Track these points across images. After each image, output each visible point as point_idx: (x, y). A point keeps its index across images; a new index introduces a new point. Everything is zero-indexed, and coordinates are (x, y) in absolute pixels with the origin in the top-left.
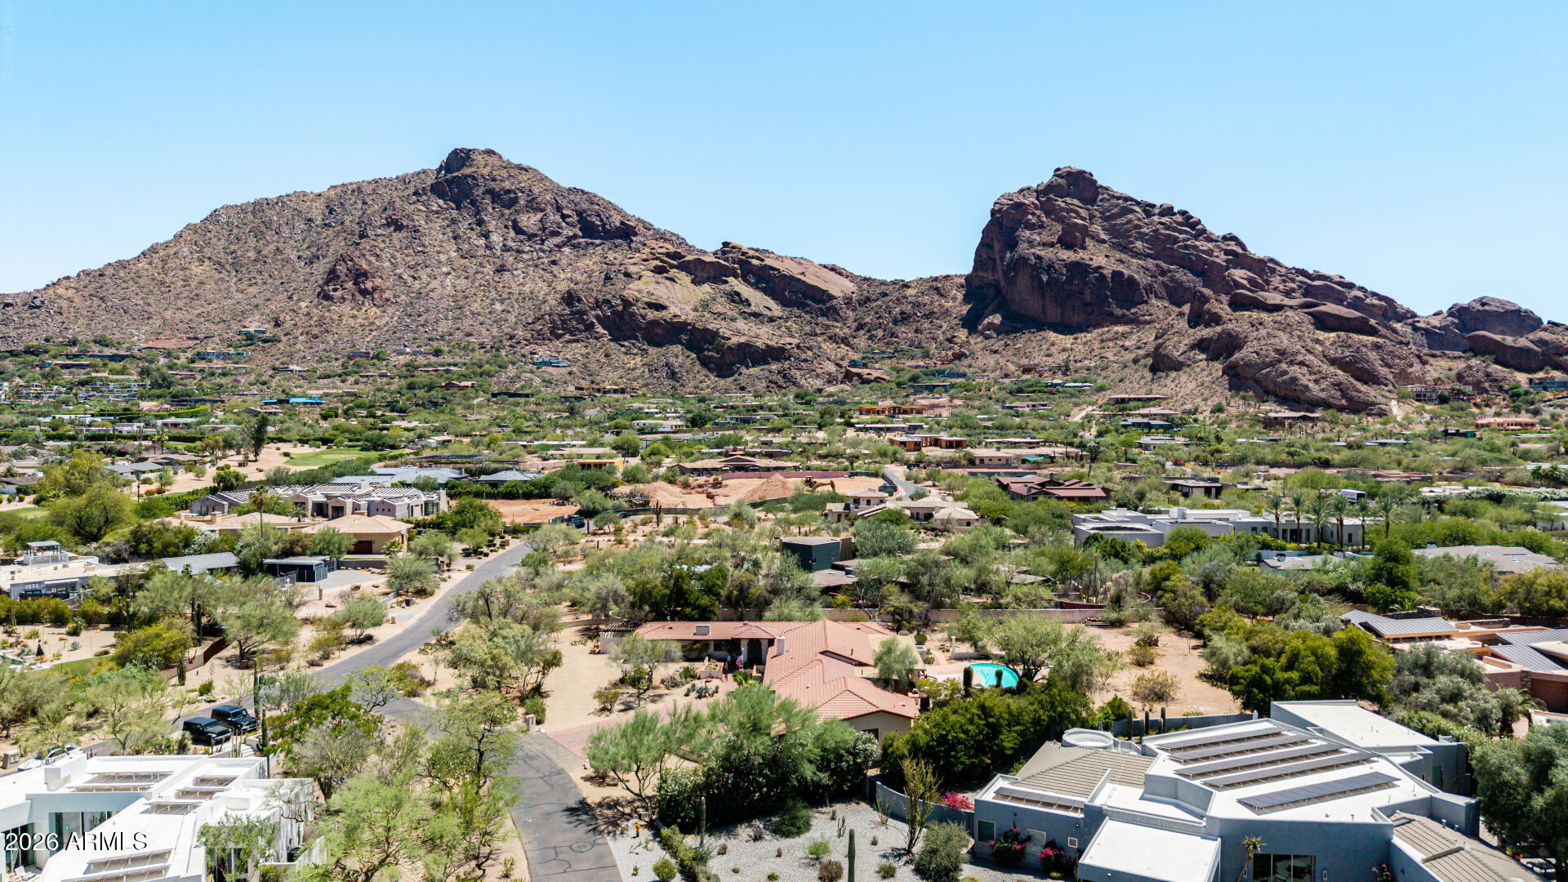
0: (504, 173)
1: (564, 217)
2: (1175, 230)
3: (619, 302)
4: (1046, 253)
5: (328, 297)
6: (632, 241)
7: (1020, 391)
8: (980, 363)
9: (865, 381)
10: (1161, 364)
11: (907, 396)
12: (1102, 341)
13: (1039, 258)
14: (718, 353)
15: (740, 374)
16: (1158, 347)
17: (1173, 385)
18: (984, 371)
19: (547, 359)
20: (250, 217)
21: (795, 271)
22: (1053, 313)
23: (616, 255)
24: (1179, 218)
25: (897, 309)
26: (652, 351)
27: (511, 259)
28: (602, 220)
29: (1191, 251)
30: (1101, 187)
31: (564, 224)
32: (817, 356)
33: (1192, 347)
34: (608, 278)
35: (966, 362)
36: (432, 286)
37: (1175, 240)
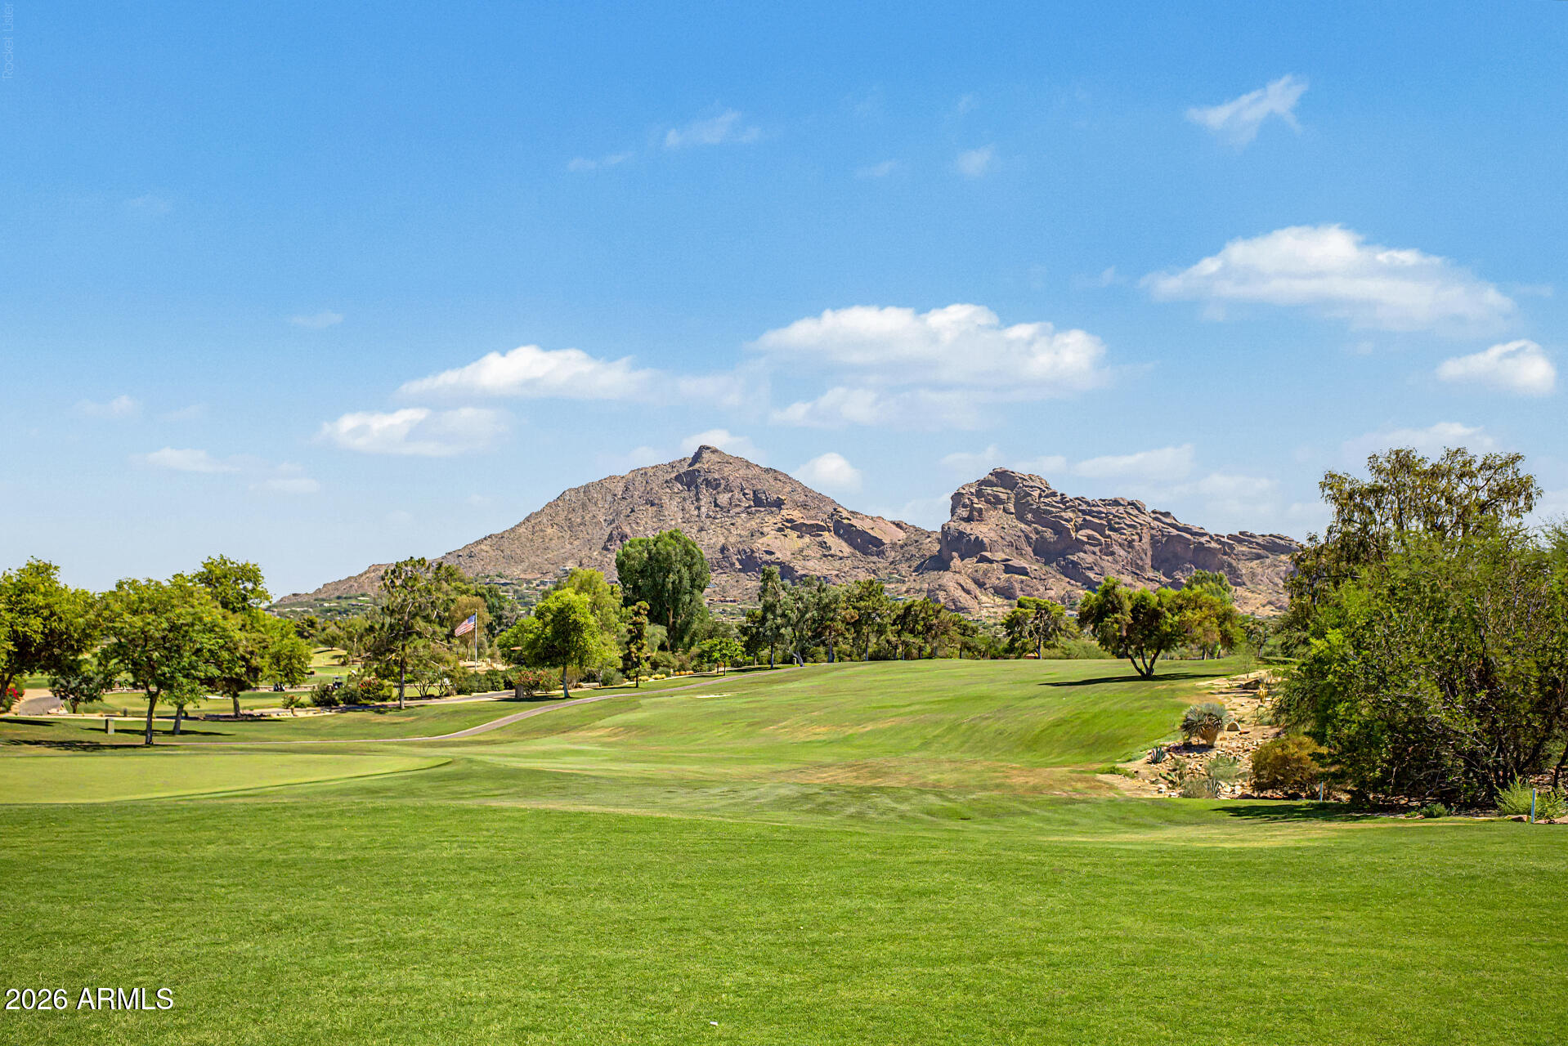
0: (719, 465)
1: (744, 494)
2: (1053, 506)
3: (751, 549)
5: (607, 550)
6: (781, 509)
20: (582, 495)
23: (766, 519)
24: (1058, 498)
27: (708, 523)
28: (766, 496)
31: (744, 499)
34: (750, 536)
37: (1051, 512)
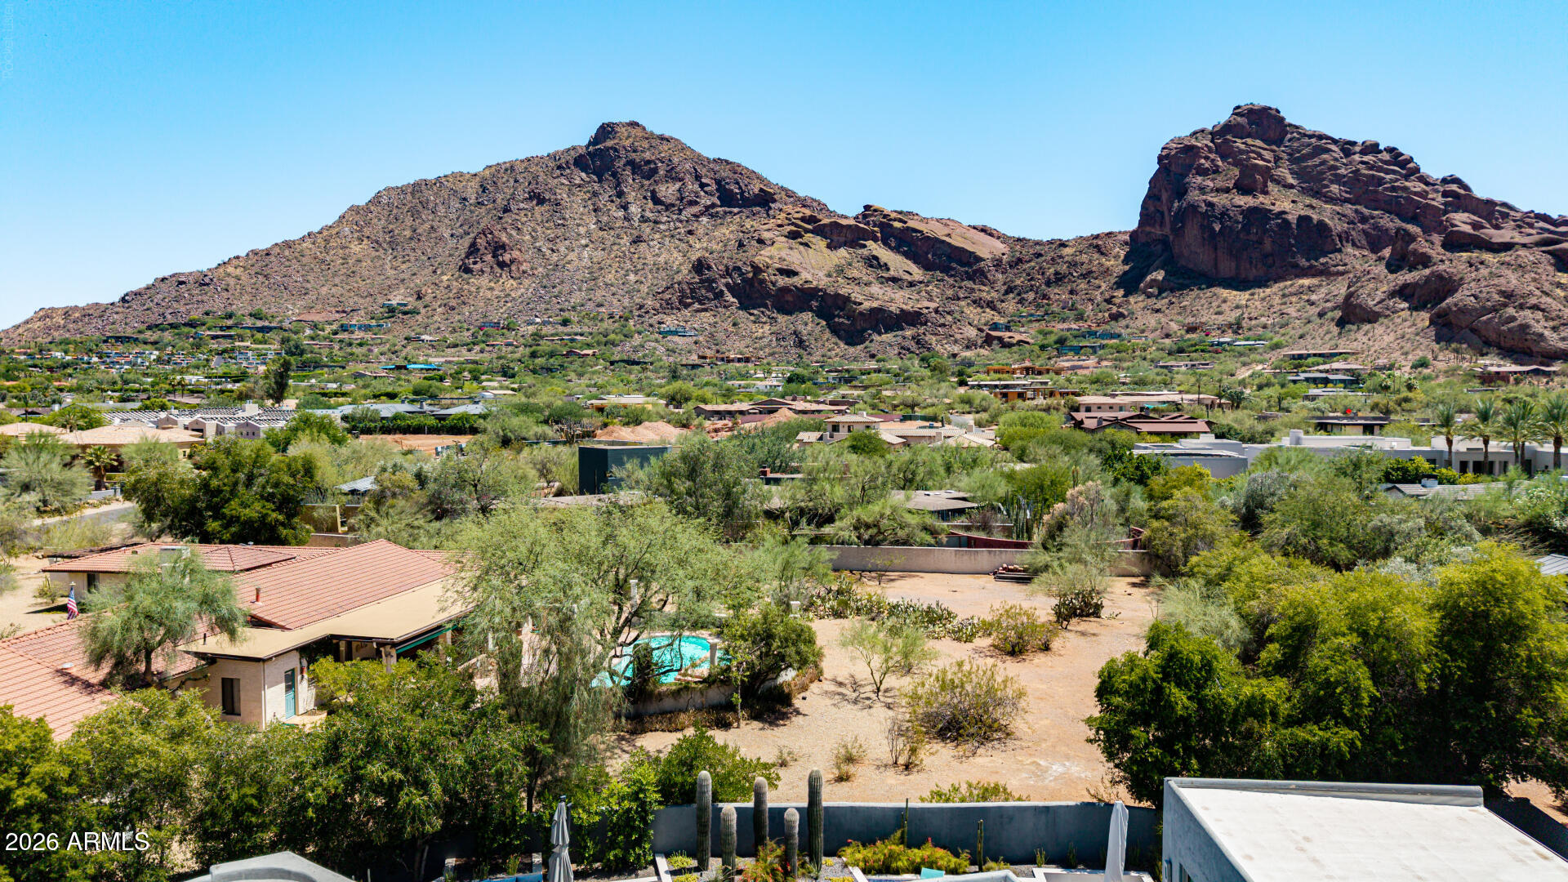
0: (646, 144)
1: (702, 186)
2: (1380, 169)
3: (749, 269)
4: (1220, 200)
5: (468, 270)
6: (770, 208)
7: (1181, 351)
8: (1139, 323)
9: (1005, 345)
10: (1352, 315)
11: (1049, 358)
12: (1284, 296)
13: (1210, 205)
14: (848, 319)
15: (872, 341)
16: (1349, 296)
17: (1365, 339)
18: (1143, 331)
19: (673, 329)
20: (409, 197)
21: (940, 232)
22: (1227, 267)
23: (754, 223)
24: (1386, 156)
25: (1052, 270)
26: (782, 319)
27: (648, 230)
28: (740, 188)
29: (1400, 193)
30: (1290, 125)
31: (702, 193)
32: (956, 321)
33: (1392, 294)
34: (741, 245)
35: (1123, 322)
36: (569, 258)
37: (1381, 182)
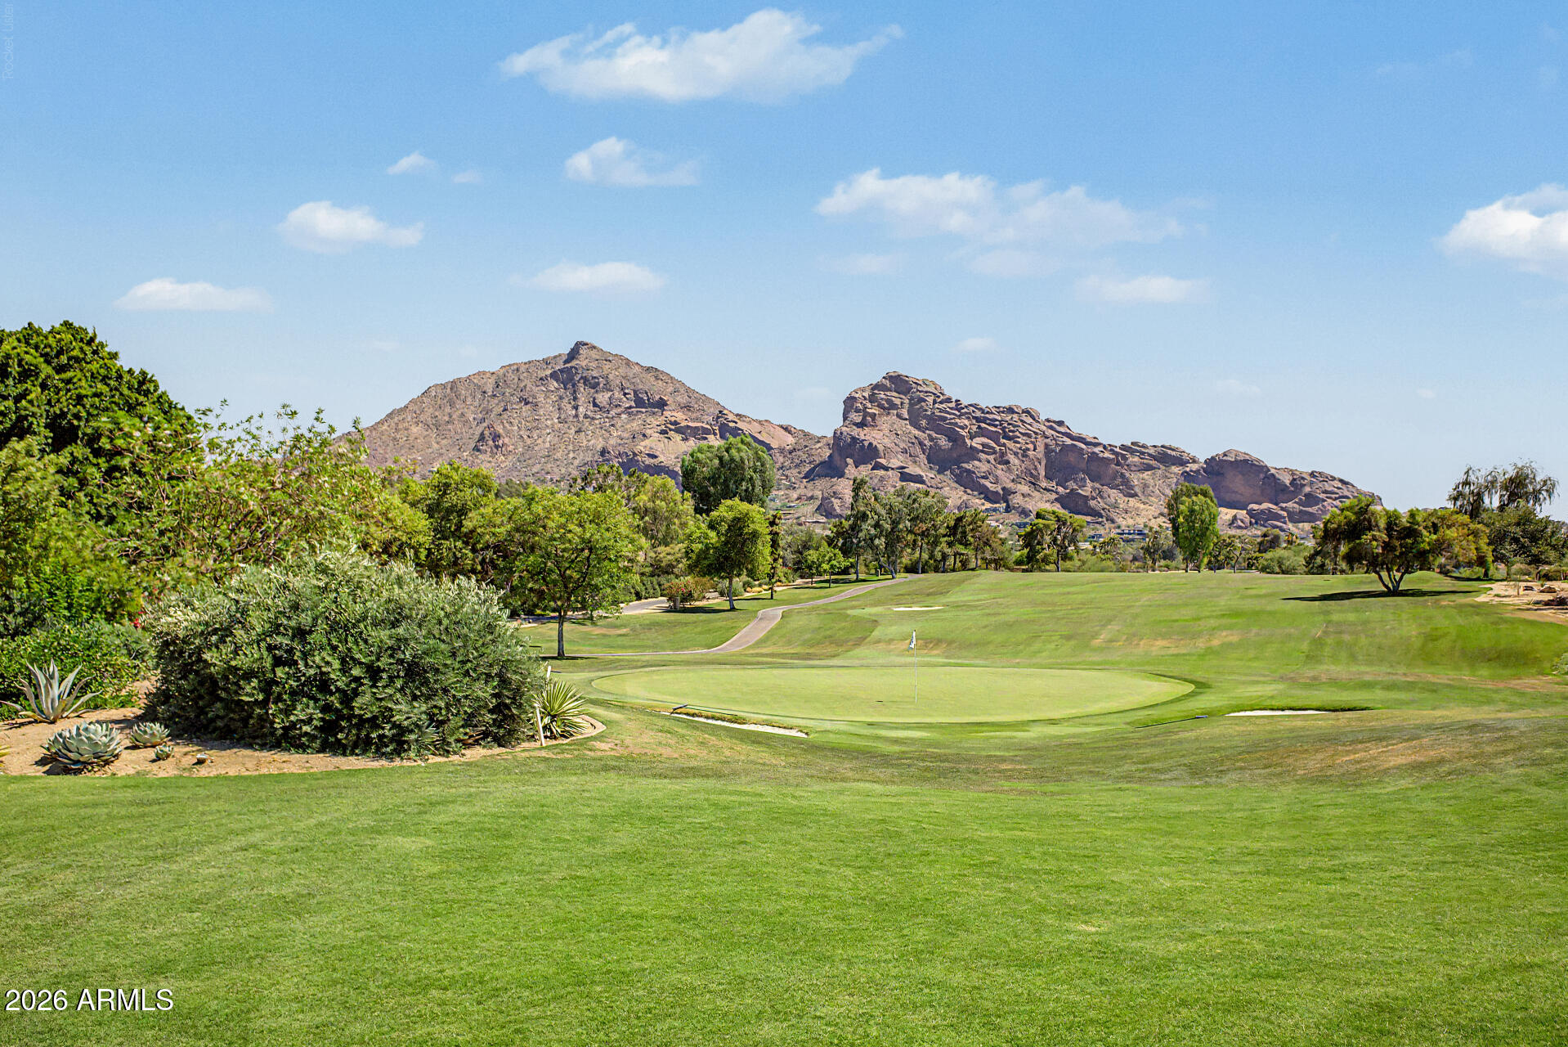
1: (625, 394)
2: (948, 413)
3: (632, 453)
5: (478, 450)
6: (664, 410)
20: (449, 391)
27: (587, 424)
28: (648, 396)
29: (952, 427)
31: (625, 399)
34: (632, 438)
36: (537, 442)
37: (945, 419)
